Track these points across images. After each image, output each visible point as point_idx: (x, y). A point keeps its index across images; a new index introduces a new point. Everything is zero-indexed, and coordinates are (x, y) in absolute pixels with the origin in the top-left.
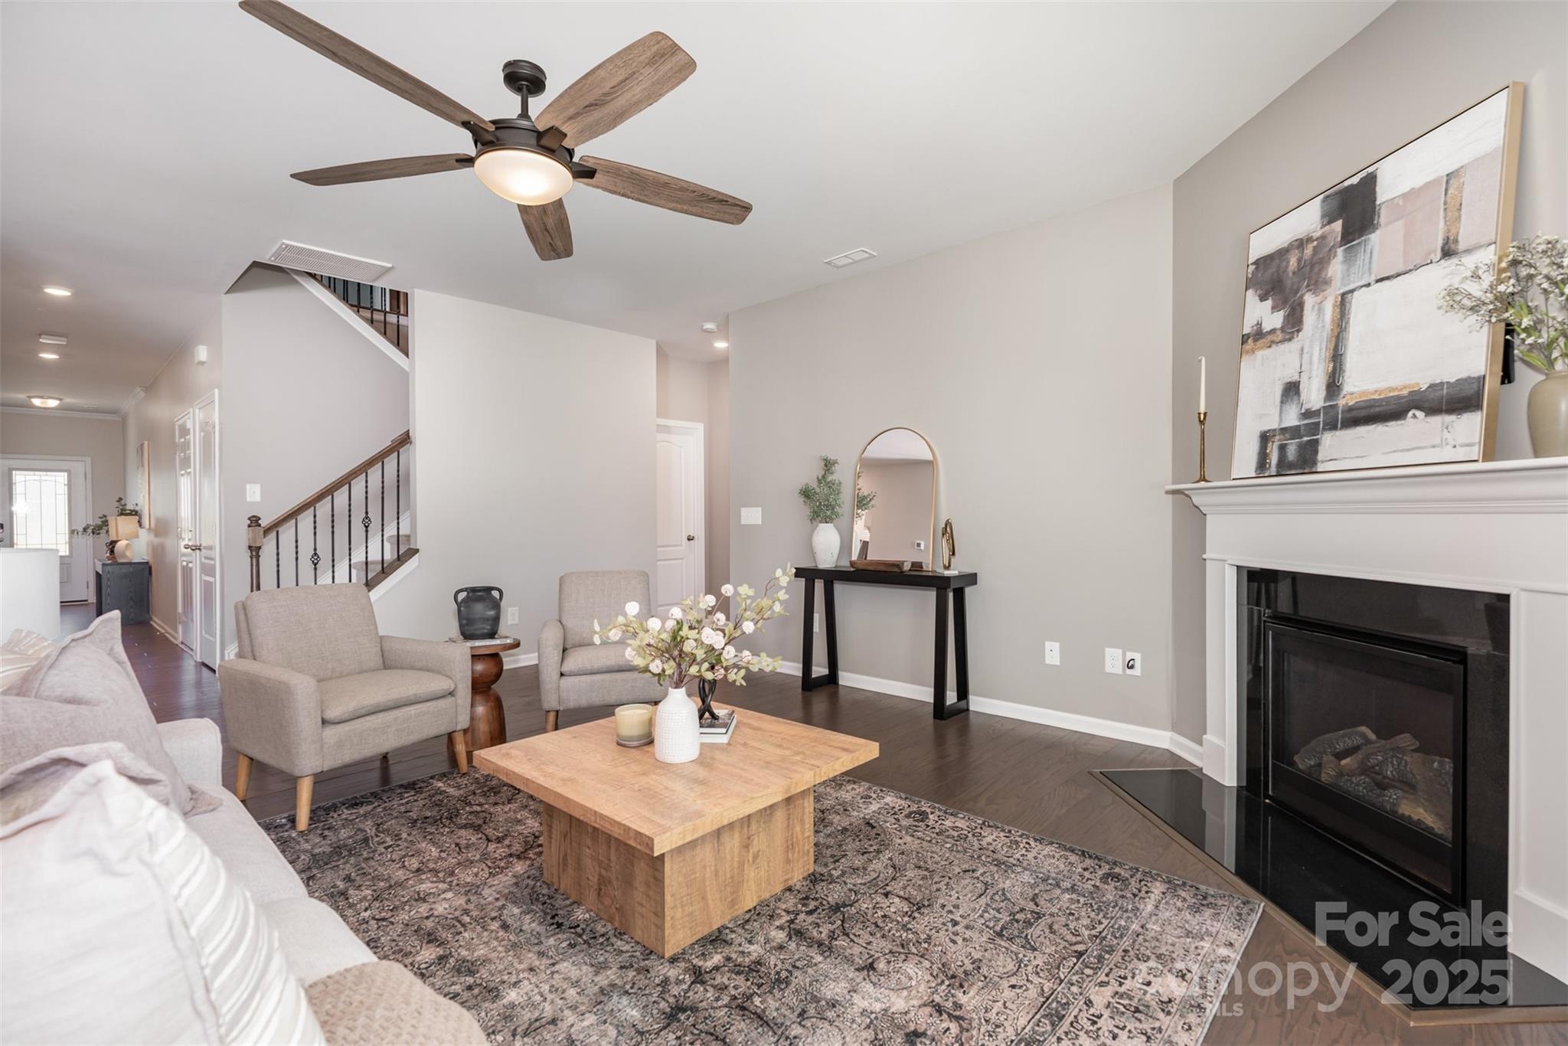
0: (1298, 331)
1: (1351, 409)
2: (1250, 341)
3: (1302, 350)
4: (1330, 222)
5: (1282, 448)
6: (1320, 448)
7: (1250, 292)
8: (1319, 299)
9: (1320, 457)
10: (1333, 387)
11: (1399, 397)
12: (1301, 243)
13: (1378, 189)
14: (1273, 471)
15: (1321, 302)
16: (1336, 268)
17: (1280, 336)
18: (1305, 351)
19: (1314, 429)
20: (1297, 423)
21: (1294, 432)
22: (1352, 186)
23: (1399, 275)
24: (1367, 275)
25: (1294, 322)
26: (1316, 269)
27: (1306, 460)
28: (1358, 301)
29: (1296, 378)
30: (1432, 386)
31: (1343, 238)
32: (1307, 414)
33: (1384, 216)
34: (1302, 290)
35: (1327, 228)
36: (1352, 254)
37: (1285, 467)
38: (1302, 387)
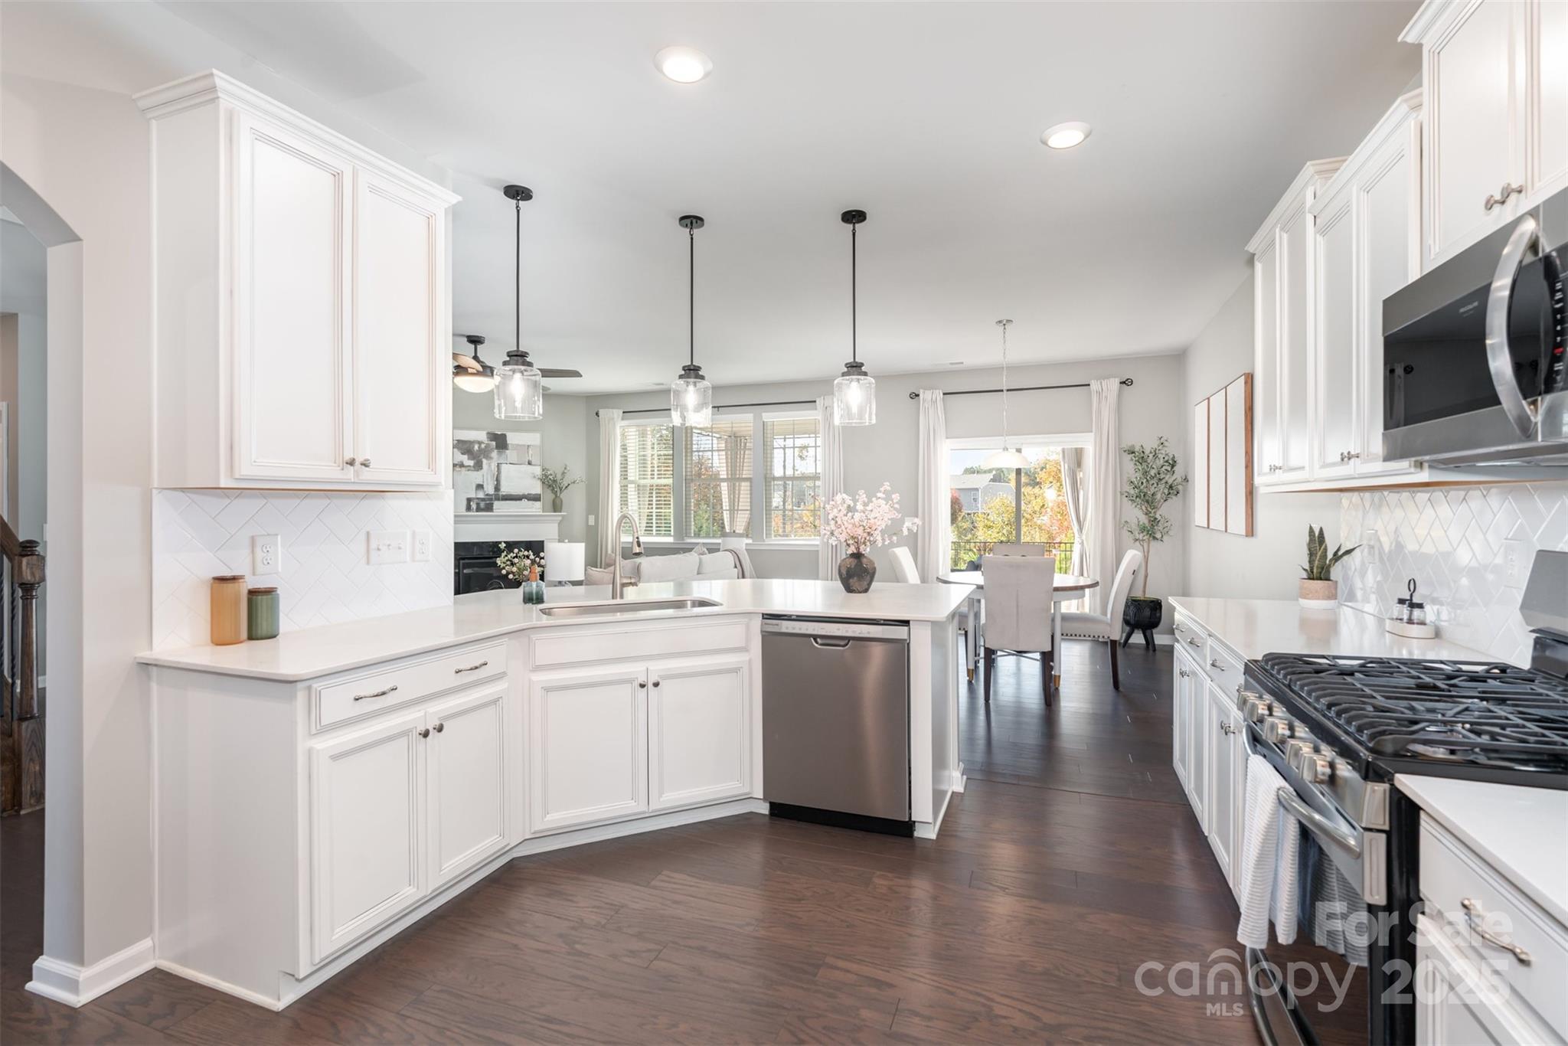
0: (481, 469)
1: (503, 496)
2: (458, 466)
3: (483, 475)
4: (491, 441)
5: (478, 504)
6: (494, 505)
7: (456, 450)
8: (489, 462)
9: (493, 508)
10: (497, 488)
11: (520, 495)
12: (480, 443)
13: (507, 439)
14: (475, 510)
16: (494, 455)
18: (485, 476)
19: (491, 500)
20: (484, 497)
21: (483, 500)
22: (497, 434)
23: (516, 464)
24: (506, 461)
25: (478, 466)
26: (487, 453)
27: (489, 508)
28: (504, 467)
29: (482, 483)
30: (528, 494)
31: (496, 447)
32: (487, 495)
33: (510, 447)
34: (482, 457)
35: (490, 442)
36: (500, 454)
37: (478, 509)
38: (485, 486)
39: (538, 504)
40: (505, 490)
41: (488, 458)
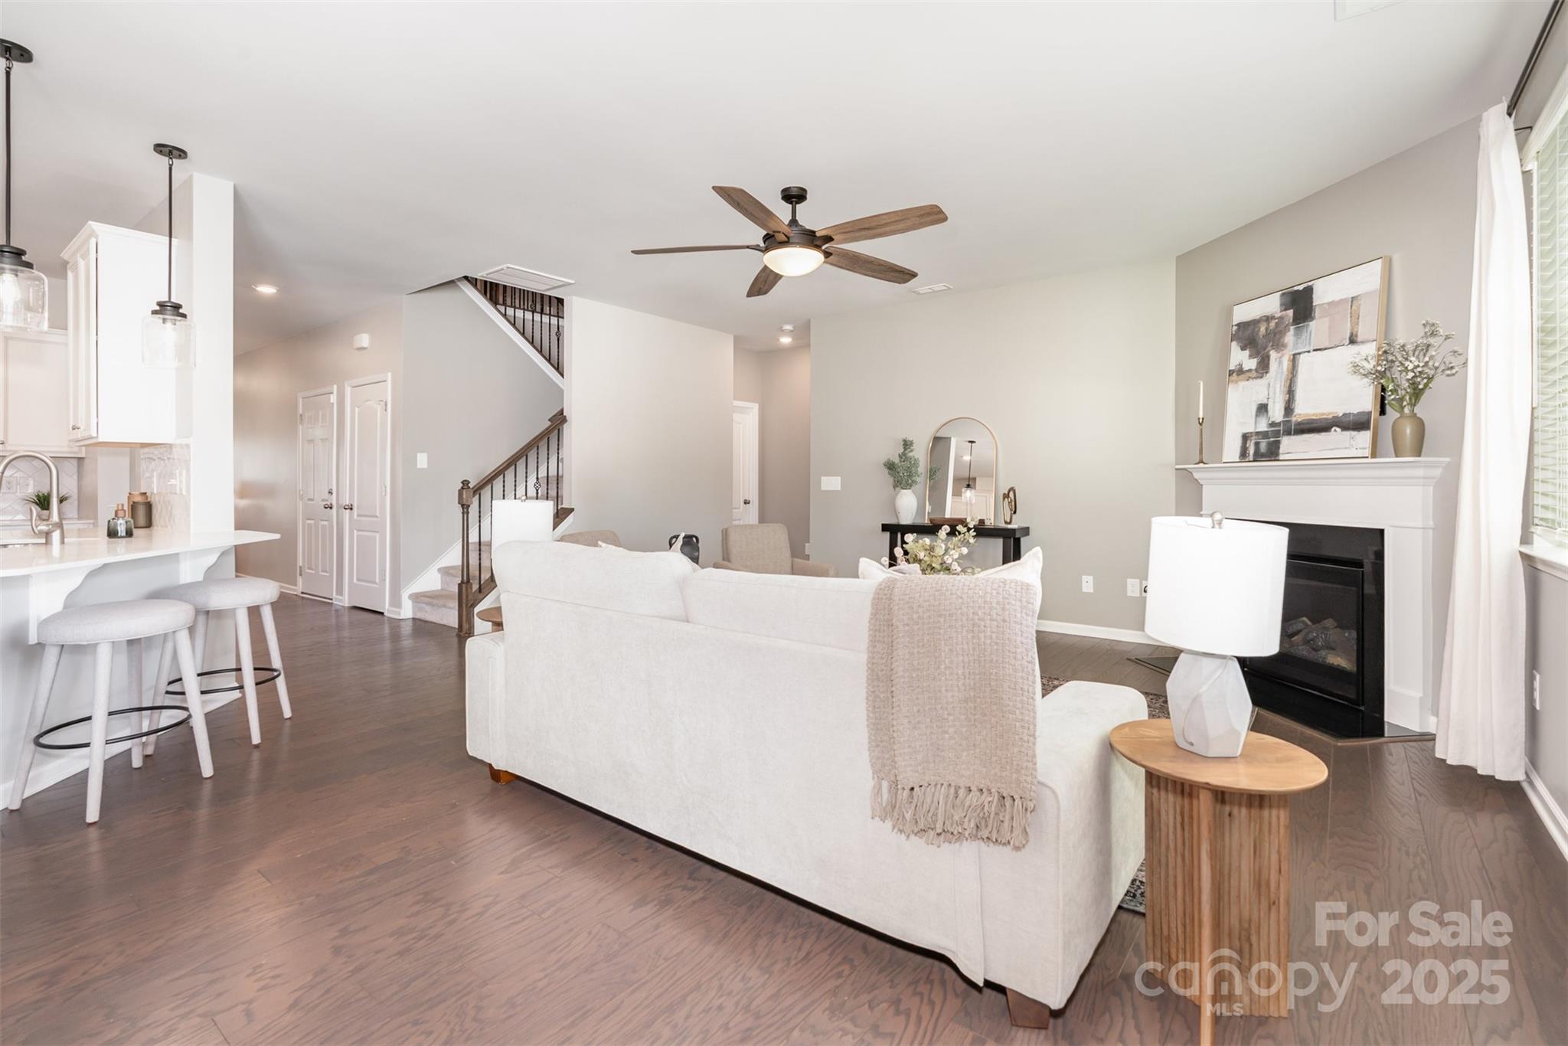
0: (1267, 373)
1: (1299, 424)
2: (1234, 374)
3: (1269, 384)
4: (1285, 310)
5: (1257, 444)
6: (1281, 446)
7: (1234, 344)
8: (1279, 355)
9: (1281, 451)
10: (1289, 409)
11: (1326, 419)
12: (1268, 319)
13: (1314, 296)
14: (1251, 458)
15: (1281, 357)
16: (1290, 337)
17: (1254, 374)
18: (1271, 385)
19: (1277, 434)
20: (1266, 429)
21: (1264, 435)
22: (1298, 291)
23: (1326, 349)
24: (1308, 346)
25: (1264, 367)
26: (1278, 336)
27: (1272, 453)
28: (1303, 359)
29: (1265, 402)
30: (1344, 414)
31: (1294, 320)
32: (1273, 424)
33: (1317, 313)
34: (1270, 348)
35: (1284, 313)
36: (1297, 333)
37: (1258, 456)
38: (1269, 408)
39: (1364, 438)
40: (1304, 410)
41: (1278, 347)
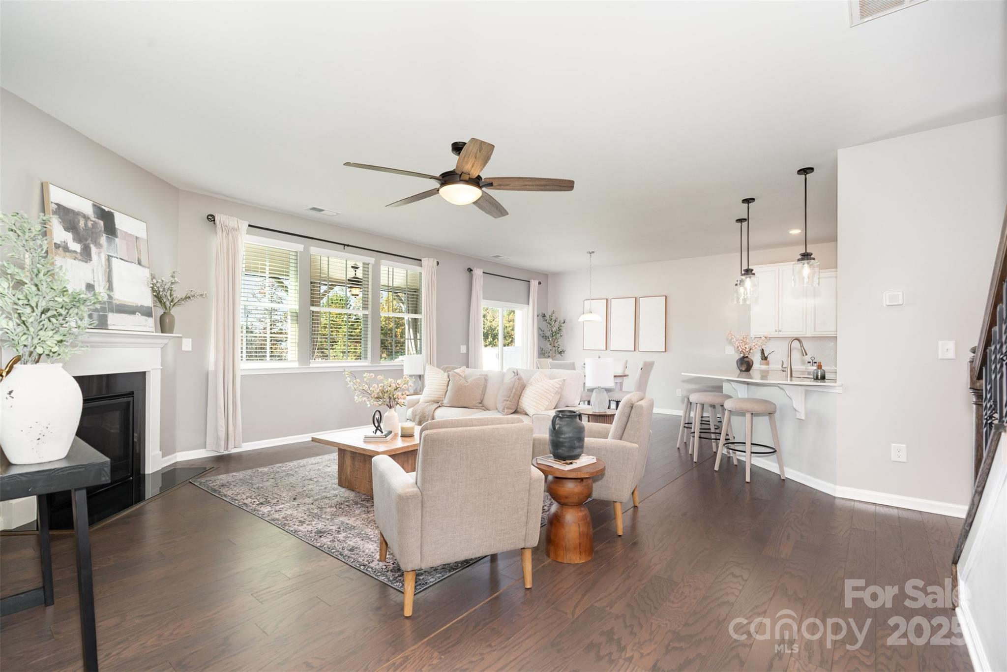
0: (90, 260)
1: (117, 305)
2: (61, 249)
3: (93, 270)
4: (98, 218)
5: (90, 315)
6: (109, 319)
8: (98, 250)
9: (109, 322)
10: (110, 293)
11: (132, 307)
12: (87, 217)
13: (115, 221)
15: (99, 253)
16: (103, 241)
17: (80, 257)
18: (95, 271)
19: (105, 310)
22: (104, 210)
23: (127, 261)
25: (86, 255)
26: (94, 235)
27: (103, 322)
28: (115, 264)
29: (92, 283)
30: (143, 306)
31: (104, 230)
33: (119, 234)
34: (89, 241)
35: (97, 220)
36: (109, 241)
38: (95, 287)
39: (148, 321)
40: (118, 296)
41: (98, 245)
